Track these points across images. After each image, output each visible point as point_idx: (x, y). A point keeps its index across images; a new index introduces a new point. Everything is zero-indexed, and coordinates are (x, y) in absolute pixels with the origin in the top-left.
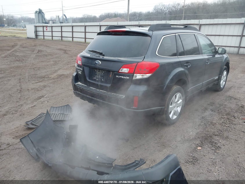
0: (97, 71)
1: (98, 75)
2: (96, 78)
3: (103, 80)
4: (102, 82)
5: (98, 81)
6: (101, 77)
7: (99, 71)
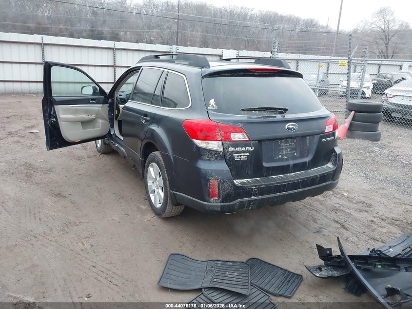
0: (281, 142)
1: (286, 149)
2: (283, 155)
3: (295, 154)
4: (295, 158)
5: (287, 160)
6: (291, 150)
7: (286, 142)
